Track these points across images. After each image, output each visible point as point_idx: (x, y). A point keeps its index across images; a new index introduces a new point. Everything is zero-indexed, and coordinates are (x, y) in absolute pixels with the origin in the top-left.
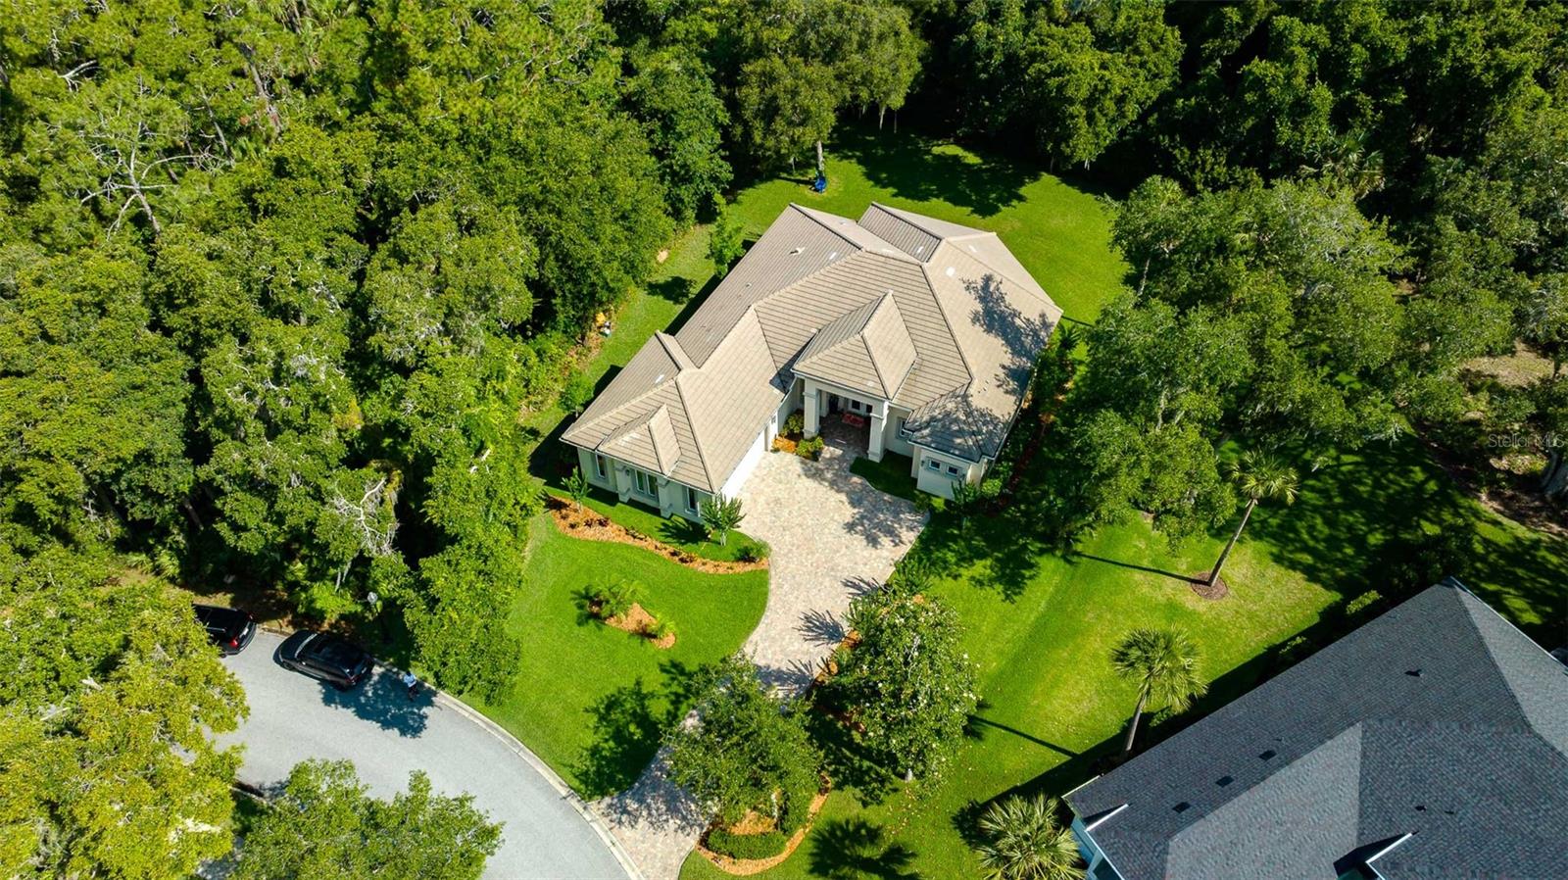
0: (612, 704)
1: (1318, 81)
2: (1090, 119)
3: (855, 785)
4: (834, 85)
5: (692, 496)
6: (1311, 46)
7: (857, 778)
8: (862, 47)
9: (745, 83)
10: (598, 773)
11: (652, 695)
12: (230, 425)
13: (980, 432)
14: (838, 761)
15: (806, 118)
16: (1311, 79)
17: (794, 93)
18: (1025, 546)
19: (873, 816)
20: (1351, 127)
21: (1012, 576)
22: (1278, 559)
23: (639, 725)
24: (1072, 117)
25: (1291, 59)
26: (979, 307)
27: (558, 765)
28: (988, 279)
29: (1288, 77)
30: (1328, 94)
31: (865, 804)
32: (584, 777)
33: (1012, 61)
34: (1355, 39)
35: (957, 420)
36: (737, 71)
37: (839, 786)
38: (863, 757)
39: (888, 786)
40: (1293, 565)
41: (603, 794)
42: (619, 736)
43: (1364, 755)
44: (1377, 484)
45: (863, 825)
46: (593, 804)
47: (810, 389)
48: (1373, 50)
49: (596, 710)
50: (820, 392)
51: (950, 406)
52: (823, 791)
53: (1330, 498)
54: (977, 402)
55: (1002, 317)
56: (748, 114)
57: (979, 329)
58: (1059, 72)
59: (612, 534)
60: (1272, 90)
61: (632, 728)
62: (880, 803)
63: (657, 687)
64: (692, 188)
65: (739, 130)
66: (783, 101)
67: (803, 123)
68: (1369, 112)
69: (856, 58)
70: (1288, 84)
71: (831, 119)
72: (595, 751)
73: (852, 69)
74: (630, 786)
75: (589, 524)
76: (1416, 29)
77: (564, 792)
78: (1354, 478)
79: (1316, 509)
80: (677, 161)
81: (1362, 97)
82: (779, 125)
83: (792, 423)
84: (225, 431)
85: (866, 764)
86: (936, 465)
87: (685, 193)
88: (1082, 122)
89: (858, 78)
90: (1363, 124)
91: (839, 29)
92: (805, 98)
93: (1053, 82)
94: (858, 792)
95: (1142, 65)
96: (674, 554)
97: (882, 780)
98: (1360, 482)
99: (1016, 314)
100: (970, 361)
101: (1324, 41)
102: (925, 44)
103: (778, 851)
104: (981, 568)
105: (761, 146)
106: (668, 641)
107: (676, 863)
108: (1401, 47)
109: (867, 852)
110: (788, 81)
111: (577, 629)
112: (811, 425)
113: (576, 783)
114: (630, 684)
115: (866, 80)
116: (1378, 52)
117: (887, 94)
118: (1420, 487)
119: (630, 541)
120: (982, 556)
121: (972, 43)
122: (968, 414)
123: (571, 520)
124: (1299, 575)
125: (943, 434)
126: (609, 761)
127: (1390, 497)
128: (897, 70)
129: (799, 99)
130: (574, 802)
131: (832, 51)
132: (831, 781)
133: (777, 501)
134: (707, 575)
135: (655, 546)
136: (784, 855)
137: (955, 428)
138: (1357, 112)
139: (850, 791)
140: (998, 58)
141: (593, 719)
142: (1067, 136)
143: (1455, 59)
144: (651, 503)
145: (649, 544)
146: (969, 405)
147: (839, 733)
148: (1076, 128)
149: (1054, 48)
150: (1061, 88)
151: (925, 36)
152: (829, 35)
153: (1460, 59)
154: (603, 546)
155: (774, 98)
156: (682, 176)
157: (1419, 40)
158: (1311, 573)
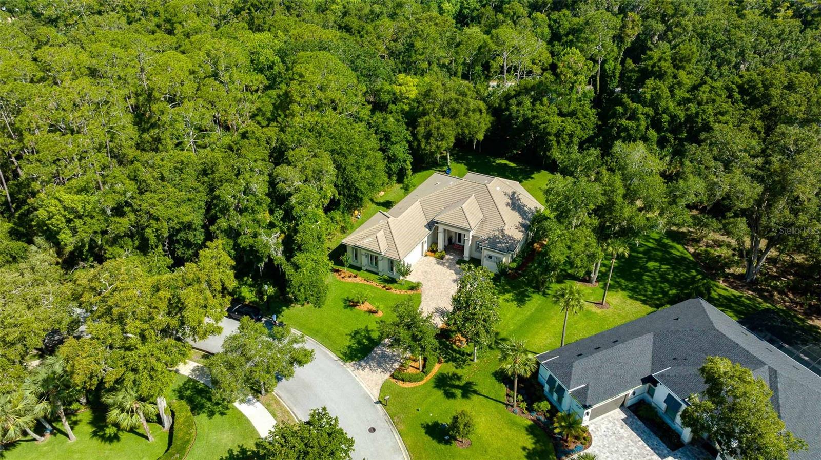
0: (357, 333)
1: (650, 128)
2: (558, 143)
3: (453, 361)
4: (454, 127)
5: (392, 262)
6: (647, 115)
7: (454, 360)
8: (466, 114)
9: (419, 125)
10: (351, 353)
11: (372, 331)
12: (225, 210)
13: (508, 243)
14: (447, 354)
15: (443, 137)
16: (647, 128)
17: (438, 128)
18: (527, 290)
19: (459, 372)
20: (666, 147)
21: (521, 299)
22: (631, 297)
23: (367, 340)
24: (551, 141)
25: (638, 120)
26: (510, 201)
27: (334, 350)
28: (514, 193)
29: (637, 126)
30: (655, 133)
31: (456, 368)
32: (345, 354)
33: (527, 121)
34: (664, 112)
35: (498, 238)
36: (416, 121)
37: (446, 362)
38: (457, 353)
39: (466, 363)
40: (637, 299)
41: (352, 360)
42: (359, 343)
43: (654, 343)
44: (676, 275)
45: (456, 375)
46: (348, 364)
47: (441, 228)
48: (671, 117)
49: (350, 335)
50: (445, 230)
51: (497, 233)
52: (440, 362)
53: (655, 279)
54: (506, 232)
55: (519, 207)
56: (419, 137)
57: (509, 209)
58: (544, 123)
59: (358, 280)
60: (631, 132)
61: (364, 341)
62: (463, 368)
63: (375, 329)
64: (396, 164)
65: (416, 143)
66: (434, 131)
67: (442, 140)
68: (673, 141)
69: (463, 118)
70: (638, 130)
71: (453, 140)
72: (349, 347)
73: (462, 121)
74: (363, 358)
75: (350, 277)
76: (687, 109)
77: (336, 358)
78: (666, 273)
79: (648, 282)
80: (390, 153)
81: (668, 135)
82: (432, 140)
83: (433, 246)
84: (222, 214)
85: (458, 356)
86: (490, 257)
87: (394, 167)
88: (555, 143)
89: (464, 125)
90: (671, 146)
91: (457, 106)
92: (442, 130)
93: (542, 126)
94: (454, 364)
95: (580, 123)
96: (384, 287)
97: (464, 361)
98: (669, 274)
99: (524, 206)
100: (504, 219)
101: (652, 113)
102: (492, 118)
103: (422, 379)
104: (508, 296)
105: (425, 149)
106: (380, 314)
107: (381, 382)
108: (682, 116)
109: (457, 383)
110: (436, 124)
111: (343, 310)
112: (441, 246)
113: (341, 356)
114: (363, 327)
115: (468, 125)
116: (674, 118)
117: (476, 133)
118: (694, 277)
119: (366, 283)
120: (508, 292)
121: (511, 114)
122: (503, 236)
123: (342, 275)
124: (639, 303)
125: (493, 243)
126: (355, 350)
127: (681, 280)
128: (480, 123)
129: (440, 131)
130: (341, 363)
131: (454, 114)
132: (443, 360)
133: (426, 272)
134: (396, 294)
135: (376, 284)
136: (423, 382)
137: (497, 240)
138: (668, 141)
139: (450, 363)
140: (521, 119)
141: (349, 337)
142: (549, 148)
143: (703, 120)
144: (375, 270)
145: (374, 284)
146: (503, 233)
147: (448, 345)
148: (552, 145)
149: (542, 114)
150: (545, 129)
151: (493, 115)
152: (453, 108)
153: (705, 120)
154: (356, 284)
155: (430, 130)
156: (392, 159)
157: (689, 113)
158: (644, 302)
